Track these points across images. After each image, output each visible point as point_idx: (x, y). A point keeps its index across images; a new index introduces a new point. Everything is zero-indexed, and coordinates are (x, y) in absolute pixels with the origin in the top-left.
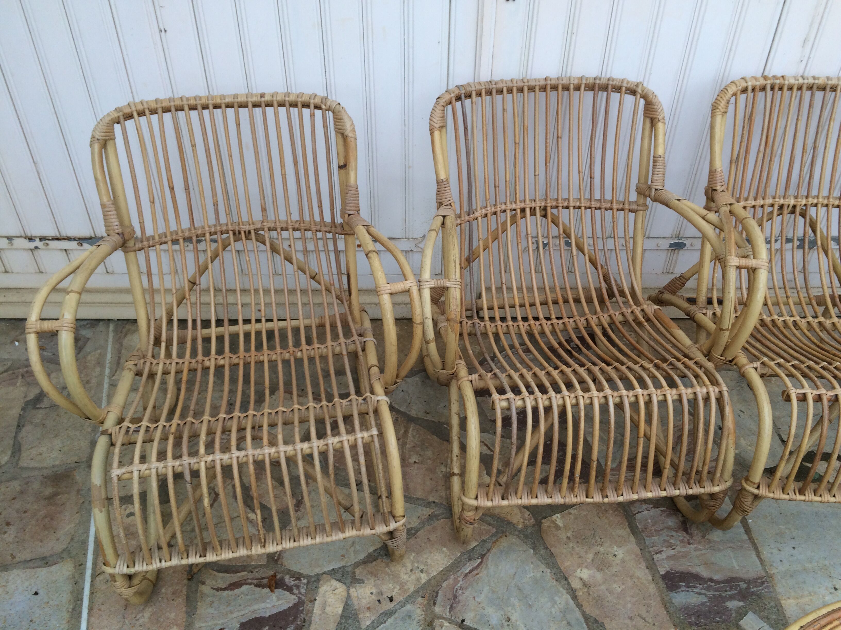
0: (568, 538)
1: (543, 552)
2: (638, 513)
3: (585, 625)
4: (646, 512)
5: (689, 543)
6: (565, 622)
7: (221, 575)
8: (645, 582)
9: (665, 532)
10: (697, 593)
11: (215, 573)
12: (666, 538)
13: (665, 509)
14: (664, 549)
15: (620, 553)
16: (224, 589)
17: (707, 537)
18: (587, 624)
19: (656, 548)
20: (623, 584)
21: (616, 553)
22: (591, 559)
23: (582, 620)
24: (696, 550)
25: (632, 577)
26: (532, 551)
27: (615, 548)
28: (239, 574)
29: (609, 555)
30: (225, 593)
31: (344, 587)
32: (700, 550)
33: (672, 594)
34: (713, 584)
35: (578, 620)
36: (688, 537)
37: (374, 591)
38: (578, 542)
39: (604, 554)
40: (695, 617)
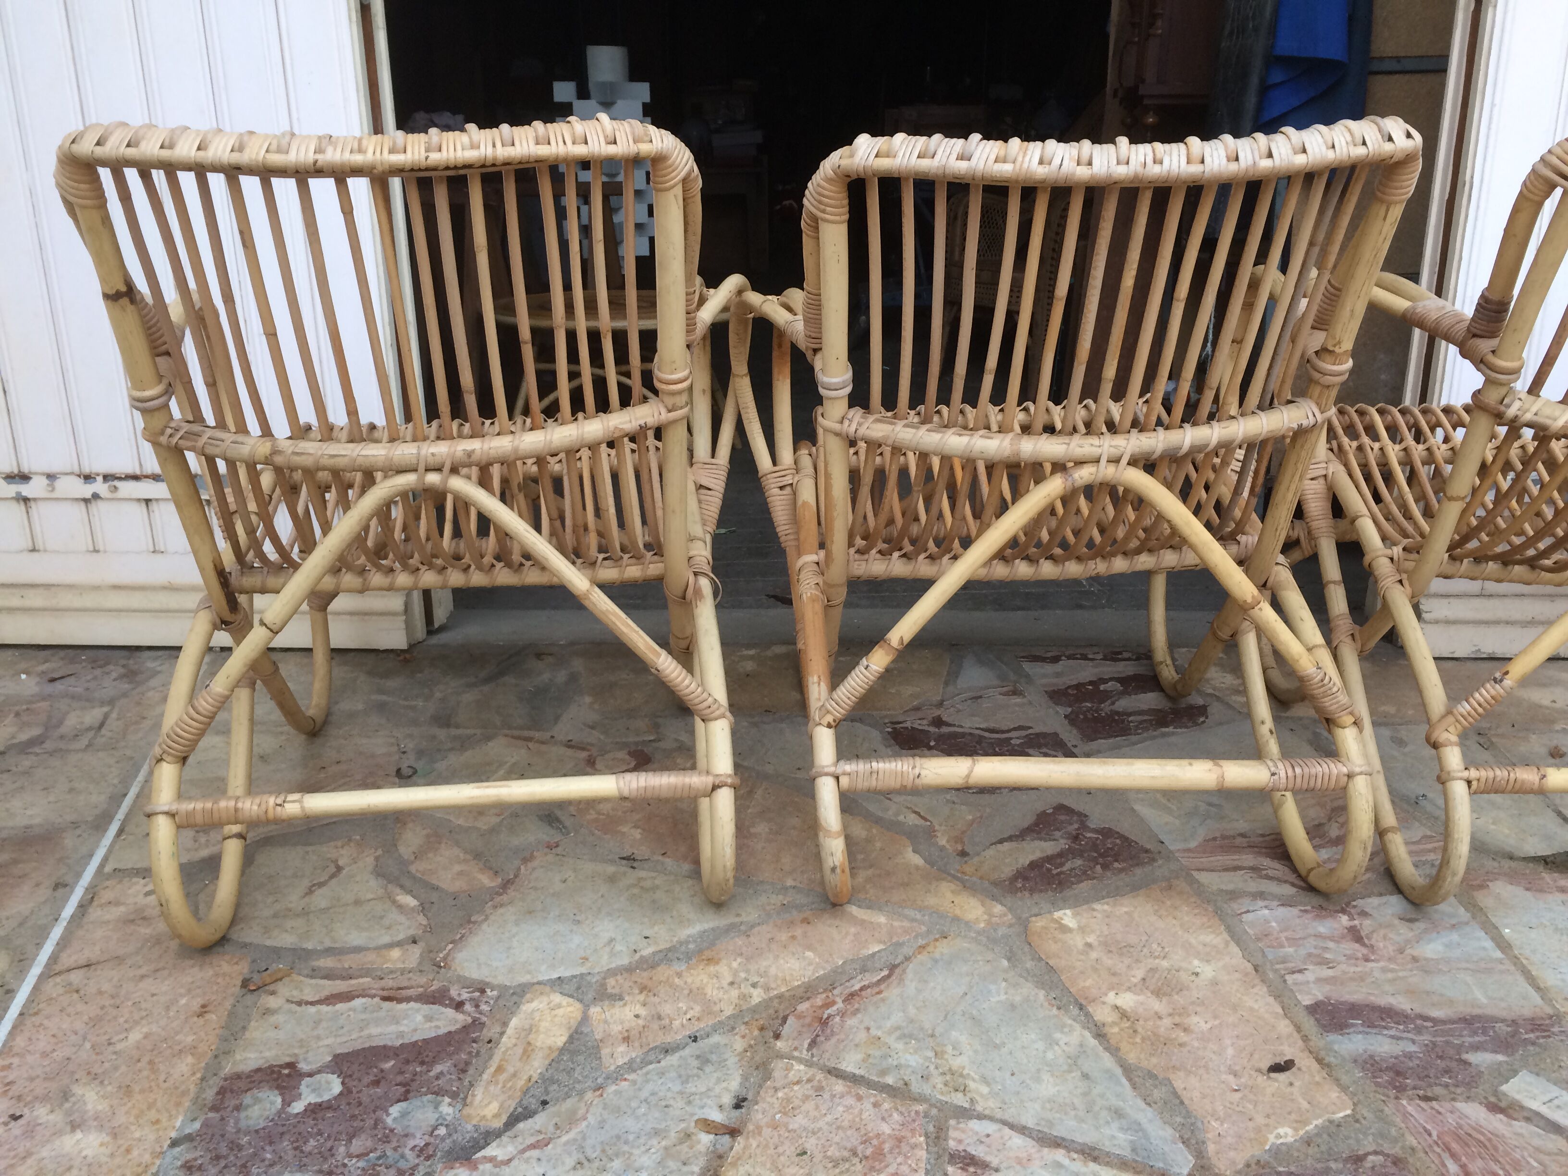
0: (1089, 945)
1: (1029, 964)
2: (1248, 911)
3: (1124, 1081)
4: (1266, 910)
5: (1367, 960)
6: (1077, 1074)
7: (313, 981)
8: (1267, 1016)
9: (1312, 941)
10: (1392, 1037)
11: (302, 978)
12: (1314, 951)
13: (1309, 908)
14: (1311, 967)
15: (1207, 971)
16: (312, 1003)
17: (1408, 951)
18: (1130, 1080)
19: (1290, 965)
20: (1215, 1017)
21: (1198, 970)
22: (1139, 978)
23: (1118, 1071)
24: (1384, 970)
25: (1235, 1008)
26: (1005, 963)
27: (1196, 962)
28: (353, 982)
29: (1181, 973)
30: (312, 1009)
31: (578, 1005)
32: (1392, 971)
33: (1332, 1037)
34: (1429, 1024)
35: (1107, 1071)
36: (1365, 951)
37: (643, 1012)
38: (1110, 952)
39: (1169, 970)
40: (1391, 1074)
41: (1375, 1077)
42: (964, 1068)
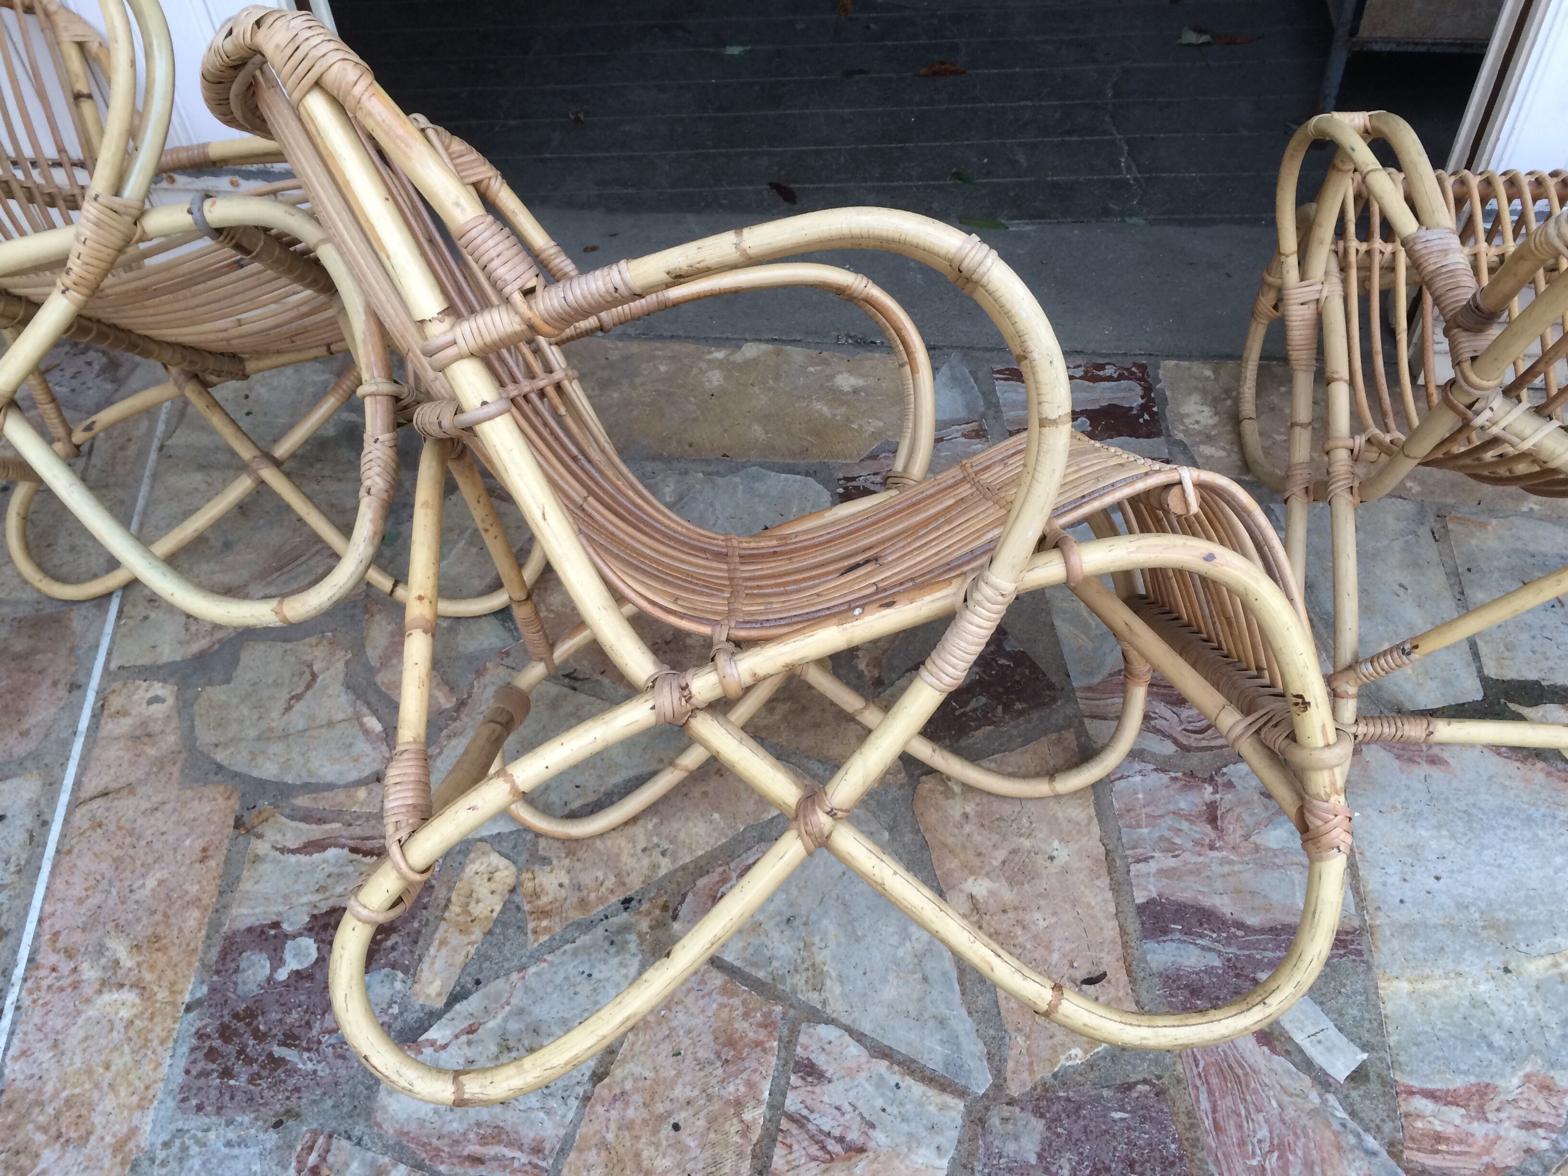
0: (966, 816)
1: (908, 838)
2: (1122, 778)
3: (957, 987)
4: (1138, 778)
5: (1212, 847)
6: (918, 976)
7: (294, 824)
8: (1100, 915)
9: (1169, 821)
10: (1203, 948)
11: (284, 819)
12: (1167, 834)
13: (1180, 774)
14: (1156, 854)
15: (1063, 854)
16: (293, 852)
17: (1254, 838)
18: (961, 984)
19: (1140, 851)
20: (1055, 914)
21: (1055, 853)
22: (1000, 860)
23: (954, 975)
24: (1223, 862)
25: (1074, 903)
26: (886, 835)
27: (1056, 844)
28: (327, 827)
29: (1040, 856)
30: (293, 859)
31: (513, 869)
32: (1231, 863)
33: (1150, 945)
34: (1240, 933)
35: (944, 974)
36: (1213, 835)
37: (566, 881)
38: (982, 825)
39: (1029, 852)
40: (1186, 993)
41: (1171, 995)
42: (824, 964)
